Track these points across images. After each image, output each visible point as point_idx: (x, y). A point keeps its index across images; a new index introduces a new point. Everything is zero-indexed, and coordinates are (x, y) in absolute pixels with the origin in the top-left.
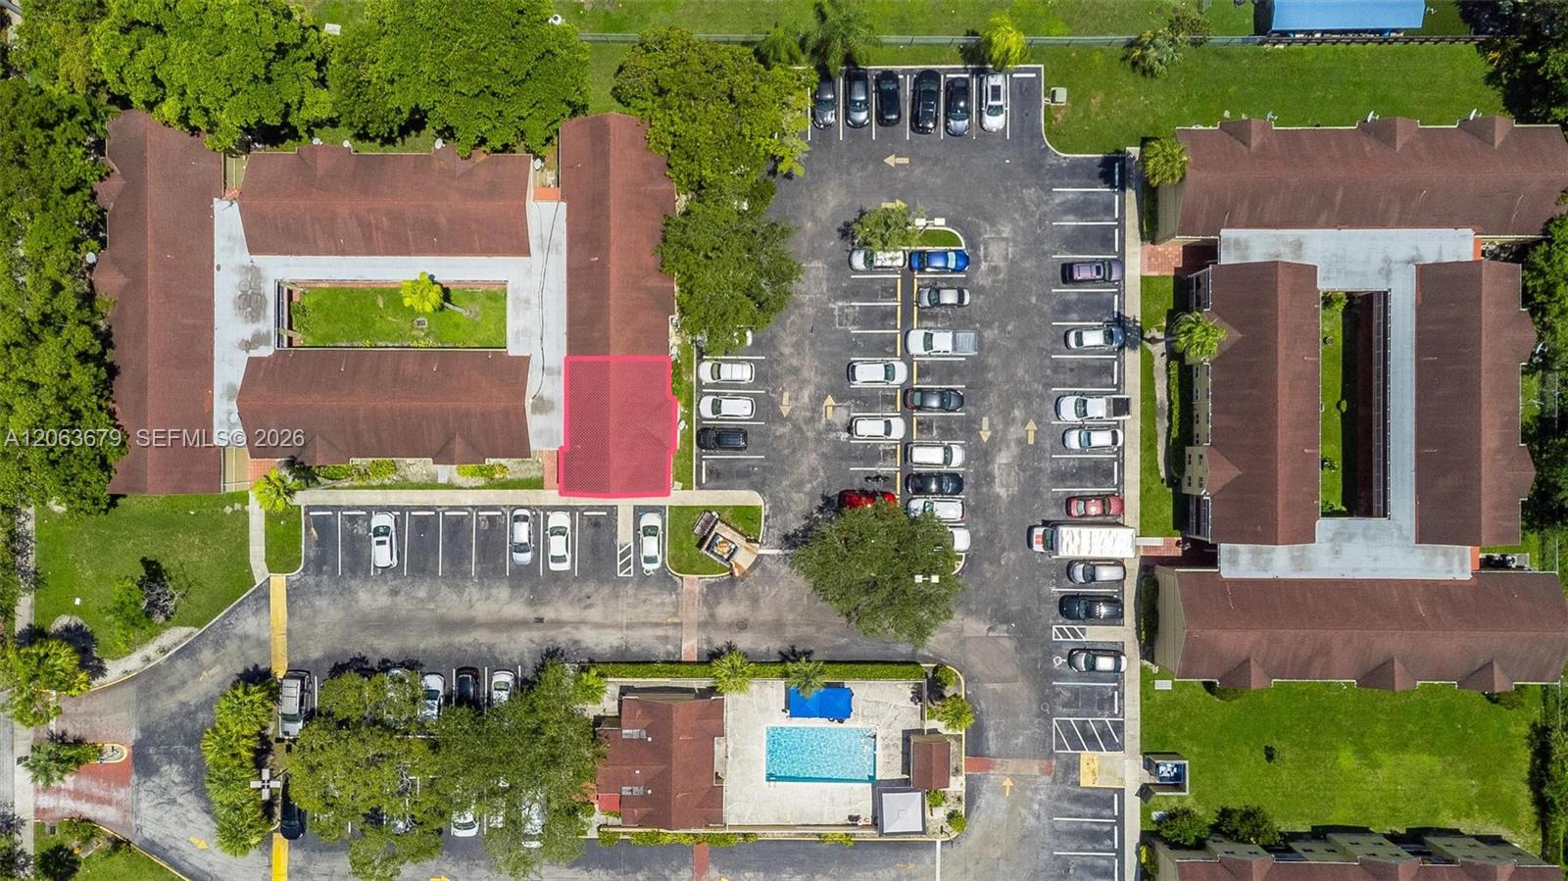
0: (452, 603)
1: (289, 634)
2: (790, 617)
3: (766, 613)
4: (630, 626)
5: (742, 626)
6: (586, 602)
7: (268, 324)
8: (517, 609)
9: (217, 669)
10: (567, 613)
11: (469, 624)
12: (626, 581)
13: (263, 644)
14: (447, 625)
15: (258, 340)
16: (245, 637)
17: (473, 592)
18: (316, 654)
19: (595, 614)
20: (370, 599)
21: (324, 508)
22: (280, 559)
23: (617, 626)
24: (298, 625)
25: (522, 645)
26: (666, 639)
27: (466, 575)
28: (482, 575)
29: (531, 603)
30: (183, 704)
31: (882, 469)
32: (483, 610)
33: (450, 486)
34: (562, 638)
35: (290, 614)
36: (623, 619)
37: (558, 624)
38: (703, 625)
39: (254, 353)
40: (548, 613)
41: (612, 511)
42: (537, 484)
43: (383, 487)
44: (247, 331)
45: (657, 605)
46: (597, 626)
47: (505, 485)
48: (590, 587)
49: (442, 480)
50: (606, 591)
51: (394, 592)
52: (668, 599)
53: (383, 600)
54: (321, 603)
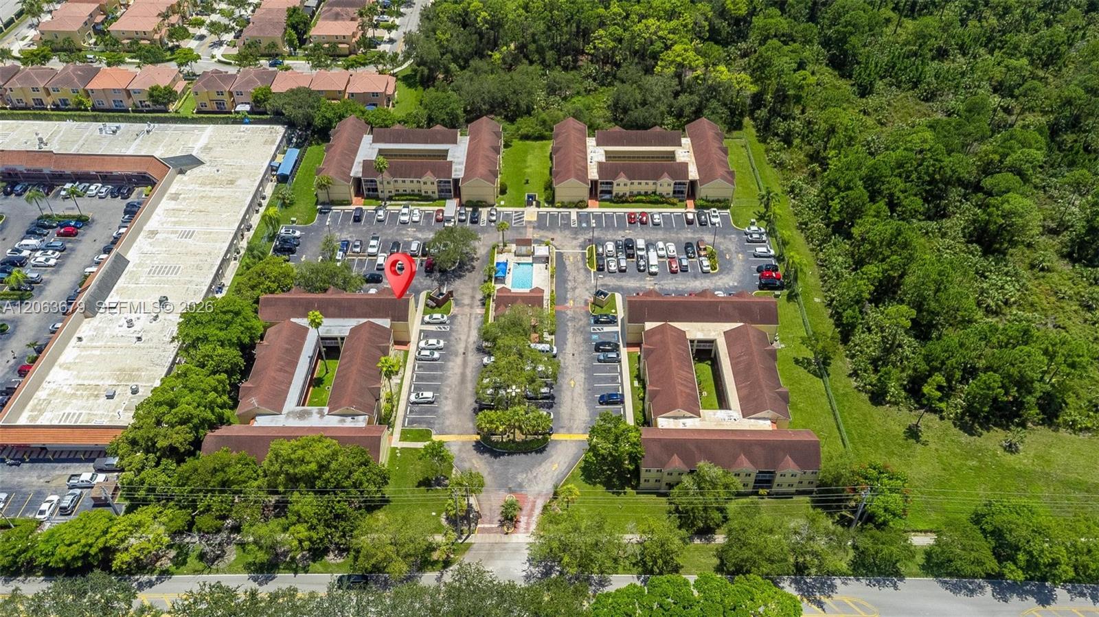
0: (452, 380)
1: (461, 434)
2: (471, 285)
3: (469, 291)
4: (470, 327)
5: (473, 297)
6: (458, 340)
8: (459, 360)
9: (474, 461)
10: (462, 345)
11: (463, 375)
12: (451, 329)
13: (464, 442)
14: (463, 381)
16: (460, 450)
17: (449, 373)
19: (463, 337)
20: (447, 406)
21: (404, 421)
22: (425, 435)
23: (469, 331)
24: (456, 431)
25: (473, 359)
26: (476, 318)
28: (442, 370)
29: (456, 356)
30: (489, 474)
32: (458, 370)
33: (402, 379)
34: (472, 347)
35: (451, 434)
36: (466, 329)
37: (466, 348)
38: (472, 307)
40: (461, 351)
41: (421, 331)
42: (407, 352)
43: (398, 401)
45: (462, 321)
46: (468, 337)
47: (405, 362)
48: (452, 338)
49: (399, 381)
50: (454, 334)
51: (446, 398)
52: (459, 317)
53: (449, 402)
54: (447, 423)
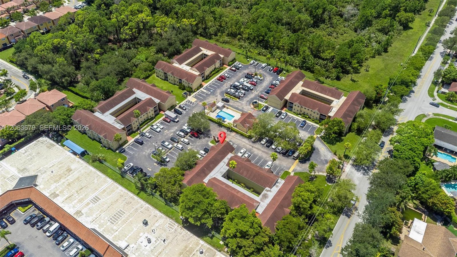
0: (264, 156)
1: (293, 164)
4: (240, 140)
6: (244, 146)
7: (264, 192)
10: (248, 146)
11: (263, 152)
12: (236, 145)
13: (298, 165)
14: (267, 153)
15: (268, 191)
16: (300, 167)
18: (290, 160)
23: (242, 141)
24: (290, 165)
25: (257, 146)
27: (259, 157)
28: (257, 156)
31: (189, 138)
35: (291, 167)
37: (250, 145)
39: (269, 189)
40: (251, 147)
44: (269, 193)
45: (235, 140)
46: (244, 142)
48: (242, 147)
50: (240, 145)
52: (232, 140)
